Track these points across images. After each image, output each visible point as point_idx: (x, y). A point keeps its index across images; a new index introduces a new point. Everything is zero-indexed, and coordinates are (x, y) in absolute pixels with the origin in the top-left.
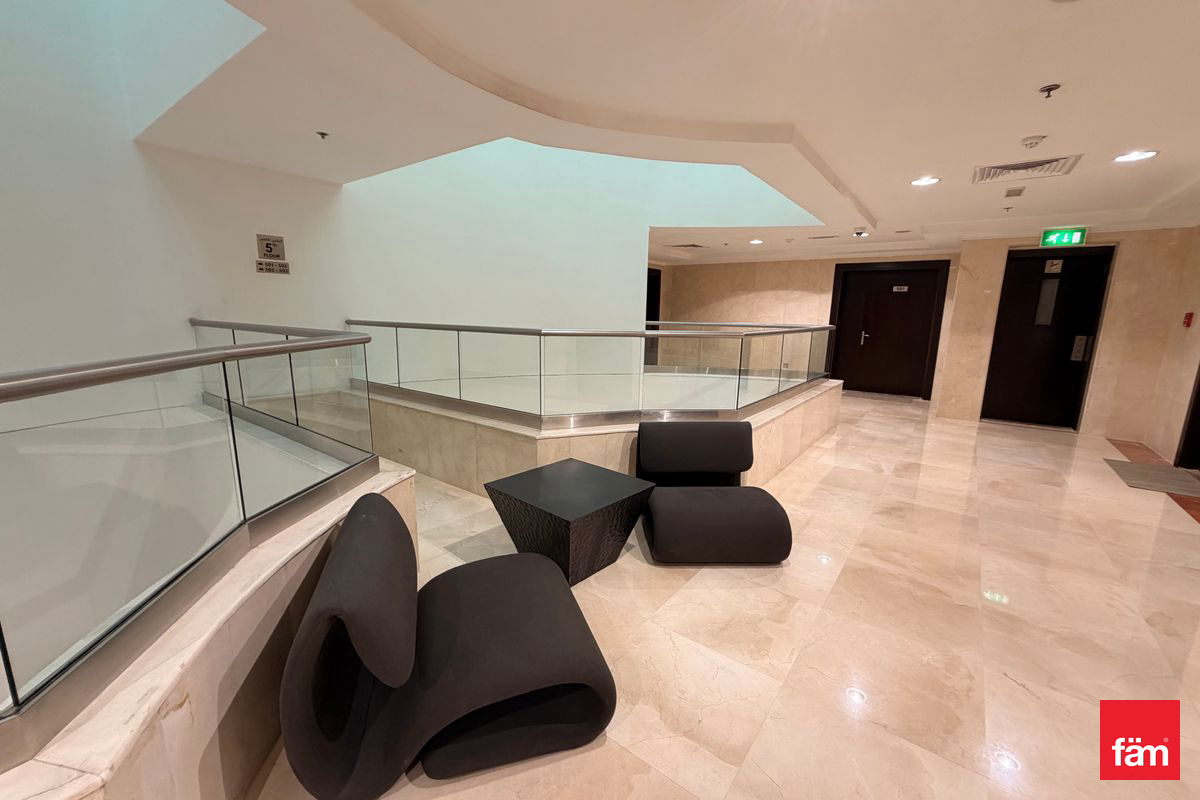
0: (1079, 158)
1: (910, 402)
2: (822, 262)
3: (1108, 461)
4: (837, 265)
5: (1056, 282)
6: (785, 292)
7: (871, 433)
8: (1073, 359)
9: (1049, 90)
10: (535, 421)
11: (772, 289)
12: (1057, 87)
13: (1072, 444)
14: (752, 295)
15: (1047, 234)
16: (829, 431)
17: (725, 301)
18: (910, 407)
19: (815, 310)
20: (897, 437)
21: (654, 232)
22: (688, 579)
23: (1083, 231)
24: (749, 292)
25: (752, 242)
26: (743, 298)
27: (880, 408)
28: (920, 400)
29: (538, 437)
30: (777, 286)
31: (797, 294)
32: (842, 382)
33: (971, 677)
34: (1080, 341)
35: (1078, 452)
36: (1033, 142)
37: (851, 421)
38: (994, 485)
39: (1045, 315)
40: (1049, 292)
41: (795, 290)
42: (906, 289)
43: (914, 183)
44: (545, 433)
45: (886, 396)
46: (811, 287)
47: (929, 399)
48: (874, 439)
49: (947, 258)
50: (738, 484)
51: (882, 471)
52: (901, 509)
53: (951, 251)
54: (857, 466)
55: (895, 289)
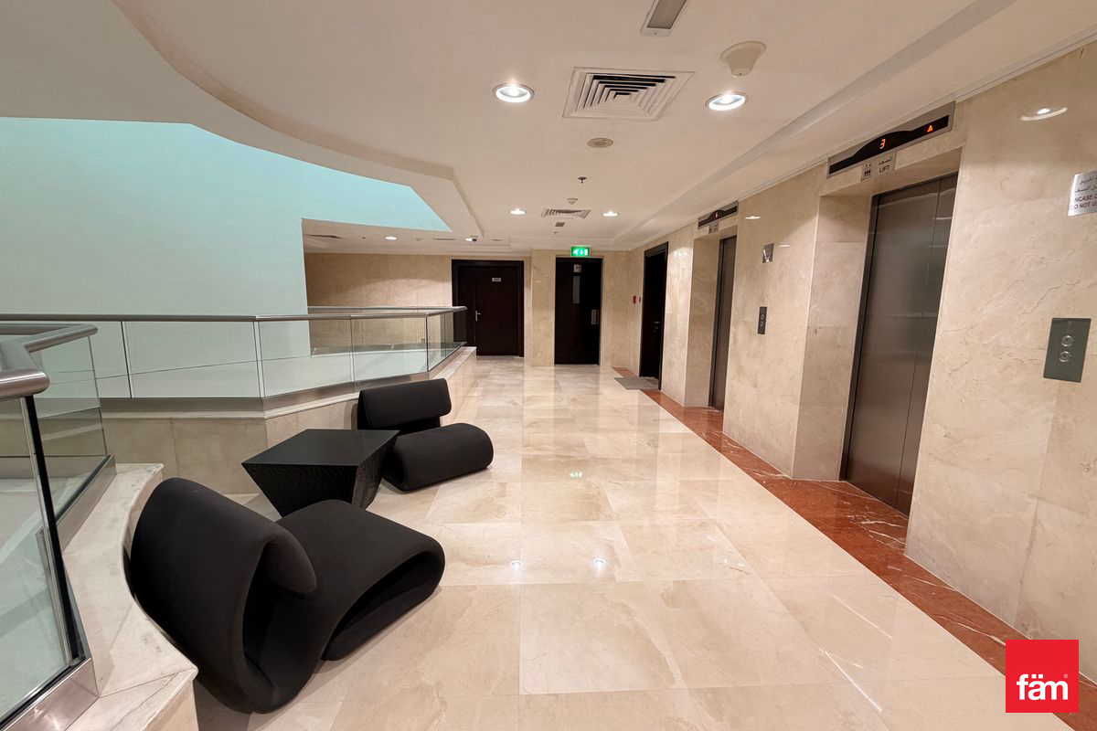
0: (590, 211)
1: (513, 359)
2: (442, 258)
3: (617, 379)
4: (453, 260)
5: (579, 277)
6: (415, 280)
7: (499, 382)
8: (592, 323)
9: (582, 179)
10: (258, 403)
11: (405, 278)
12: (585, 178)
13: (598, 373)
14: (388, 282)
15: (573, 249)
16: (475, 385)
17: (363, 288)
18: (514, 362)
19: (440, 295)
20: (515, 382)
21: (306, 224)
22: (435, 494)
23: (588, 248)
24: (385, 280)
25: (388, 238)
26: (379, 285)
27: (497, 365)
28: (518, 357)
29: (266, 417)
30: (408, 276)
31: (425, 282)
32: (475, 348)
33: (597, 487)
34: (594, 312)
35: (601, 376)
36: (573, 201)
37: (484, 376)
38: (574, 400)
39: (576, 300)
40: (576, 282)
41: (422, 279)
42: (500, 280)
43: (512, 212)
44: (268, 414)
45: (497, 357)
46: (437, 278)
47: (523, 356)
48: (503, 385)
49: (522, 260)
50: (439, 426)
51: (517, 404)
52: (536, 423)
53: (524, 255)
54: (502, 404)
55: (493, 280)
